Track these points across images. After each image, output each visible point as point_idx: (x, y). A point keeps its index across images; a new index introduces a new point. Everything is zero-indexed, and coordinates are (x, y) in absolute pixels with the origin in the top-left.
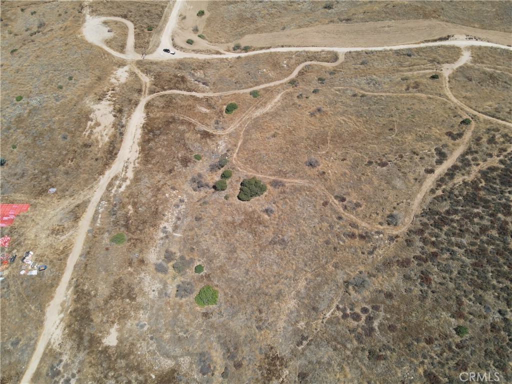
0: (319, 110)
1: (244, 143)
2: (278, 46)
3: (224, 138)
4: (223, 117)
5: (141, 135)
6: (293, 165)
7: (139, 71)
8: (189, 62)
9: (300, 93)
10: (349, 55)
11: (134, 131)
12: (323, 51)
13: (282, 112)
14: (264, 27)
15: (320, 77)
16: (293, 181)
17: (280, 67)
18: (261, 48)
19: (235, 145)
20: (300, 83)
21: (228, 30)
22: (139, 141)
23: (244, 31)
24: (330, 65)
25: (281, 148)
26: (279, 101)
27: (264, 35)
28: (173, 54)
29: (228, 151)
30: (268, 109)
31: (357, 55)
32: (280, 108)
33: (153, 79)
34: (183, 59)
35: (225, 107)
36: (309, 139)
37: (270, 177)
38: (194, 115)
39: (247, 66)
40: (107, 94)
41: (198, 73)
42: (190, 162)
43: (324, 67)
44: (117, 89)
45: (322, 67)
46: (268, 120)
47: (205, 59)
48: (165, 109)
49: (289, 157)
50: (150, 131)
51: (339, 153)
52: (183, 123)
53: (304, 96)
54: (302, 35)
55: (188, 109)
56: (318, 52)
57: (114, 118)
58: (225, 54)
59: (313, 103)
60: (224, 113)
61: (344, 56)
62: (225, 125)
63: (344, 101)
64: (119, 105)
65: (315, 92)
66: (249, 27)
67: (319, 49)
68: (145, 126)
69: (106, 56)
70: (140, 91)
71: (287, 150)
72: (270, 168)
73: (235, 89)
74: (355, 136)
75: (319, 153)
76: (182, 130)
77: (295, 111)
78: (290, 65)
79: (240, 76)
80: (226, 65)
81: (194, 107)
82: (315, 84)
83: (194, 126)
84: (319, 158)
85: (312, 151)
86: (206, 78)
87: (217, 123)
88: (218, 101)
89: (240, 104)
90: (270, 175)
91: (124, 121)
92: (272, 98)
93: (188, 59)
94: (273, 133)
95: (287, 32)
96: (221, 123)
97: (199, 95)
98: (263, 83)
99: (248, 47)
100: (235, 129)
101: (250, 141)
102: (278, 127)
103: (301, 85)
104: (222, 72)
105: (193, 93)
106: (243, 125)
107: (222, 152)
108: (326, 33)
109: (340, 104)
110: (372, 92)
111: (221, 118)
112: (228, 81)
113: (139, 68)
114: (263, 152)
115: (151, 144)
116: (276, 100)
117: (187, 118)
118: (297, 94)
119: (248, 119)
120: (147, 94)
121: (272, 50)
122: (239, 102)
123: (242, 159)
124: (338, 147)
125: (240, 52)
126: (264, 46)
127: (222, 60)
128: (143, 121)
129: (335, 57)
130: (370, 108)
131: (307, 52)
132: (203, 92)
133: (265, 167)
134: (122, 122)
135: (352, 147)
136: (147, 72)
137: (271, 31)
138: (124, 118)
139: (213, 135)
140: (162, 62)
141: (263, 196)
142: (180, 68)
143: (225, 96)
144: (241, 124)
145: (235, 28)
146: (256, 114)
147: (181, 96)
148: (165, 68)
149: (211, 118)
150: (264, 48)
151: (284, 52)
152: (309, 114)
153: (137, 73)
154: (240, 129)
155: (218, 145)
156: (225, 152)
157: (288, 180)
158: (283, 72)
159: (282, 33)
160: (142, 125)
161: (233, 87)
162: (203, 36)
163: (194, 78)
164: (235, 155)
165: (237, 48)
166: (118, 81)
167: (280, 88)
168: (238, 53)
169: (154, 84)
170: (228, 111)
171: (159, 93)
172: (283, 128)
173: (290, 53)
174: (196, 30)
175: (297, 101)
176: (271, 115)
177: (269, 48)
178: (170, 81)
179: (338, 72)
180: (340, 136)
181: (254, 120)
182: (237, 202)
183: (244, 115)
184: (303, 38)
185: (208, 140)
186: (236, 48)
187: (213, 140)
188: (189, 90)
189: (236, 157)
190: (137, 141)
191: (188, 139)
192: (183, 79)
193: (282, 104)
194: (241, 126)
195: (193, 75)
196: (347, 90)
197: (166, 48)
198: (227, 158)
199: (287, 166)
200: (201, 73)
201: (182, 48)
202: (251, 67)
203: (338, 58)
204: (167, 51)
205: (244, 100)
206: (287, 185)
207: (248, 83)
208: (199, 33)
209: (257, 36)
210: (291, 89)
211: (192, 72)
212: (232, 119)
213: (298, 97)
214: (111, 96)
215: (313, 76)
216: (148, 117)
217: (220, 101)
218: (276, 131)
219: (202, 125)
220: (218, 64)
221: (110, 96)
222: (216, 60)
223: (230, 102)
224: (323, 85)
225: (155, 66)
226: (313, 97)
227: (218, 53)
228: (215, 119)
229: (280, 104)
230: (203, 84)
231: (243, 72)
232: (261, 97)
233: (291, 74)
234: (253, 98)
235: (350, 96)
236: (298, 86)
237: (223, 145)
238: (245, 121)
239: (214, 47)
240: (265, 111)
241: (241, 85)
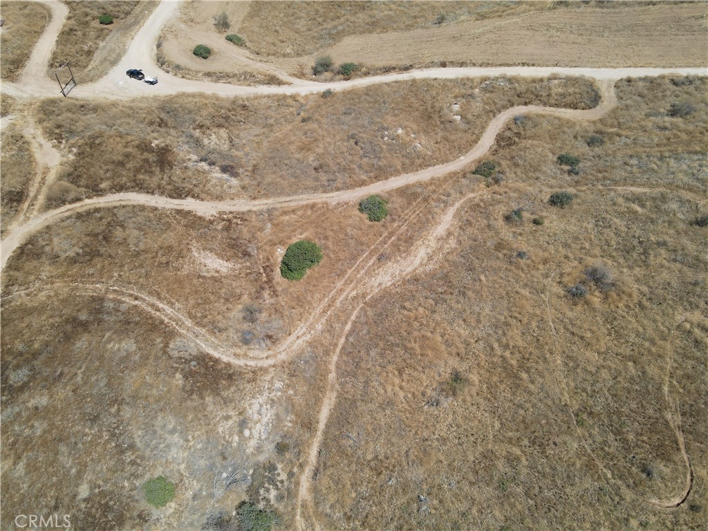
2: (432, 65)
3: (271, 382)
4: (274, 292)
7: (39, 132)
8: (191, 106)
9: (515, 206)
10: (626, 88)
12: (554, 77)
14: (390, 18)
15: (563, 152)
17: (442, 123)
18: (387, 70)
19: (309, 425)
20: (507, 171)
21: (301, 25)
23: (340, 28)
26: (449, 234)
27: (392, 35)
28: (152, 83)
29: (280, 446)
30: (417, 262)
33: (71, 157)
34: (176, 96)
35: (280, 252)
38: (177, 288)
39: (348, 119)
41: (214, 136)
43: (568, 121)
45: (562, 124)
47: (236, 97)
53: (526, 215)
54: (491, 36)
56: (541, 80)
58: (290, 84)
60: (277, 275)
61: (613, 90)
62: (277, 324)
65: (558, 201)
66: (353, 19)
67: (543, 72)
73: (315, 189)
76: (118, 356)
78: (469, 116)
79: (331, 149)
80: (292, 113)
81: (180, 255)
82: (554, 180)
83: (169, 335)
86: (234, 152)
87: (250, 314)
88: (261, 229)
89: (330, 244)
92: (424, 223)
93: (188, 96)
95: (450, 28)
96: (263, 317)
97: (204, 209)
98: (397, 173)
99: (352, 65)
100: (311, 344)
102: (461, 345)
103: (512, 180)
104: (278, 133)
106: (337, 326)
107: (259, 449)
108: (553, 32)
111: (266, 294)
112: (294, 161)
113: (40, 121)
116: (440, 230)
118: (502, 210)
119: (354, 298)
121: (417, 74)
125: (332, 80)
126: (393, 64)
127: (281, 100)
129: (591, 96)
131: (511, 80)
132: (220, 198)
136: (57, 134)
137: (409, 27)
140: (114, 105)
142: (162, 123)
143: (285, 213)
144: (330, 323)
145: (320, 20)
146: (379, 279)
147: (146, 211)
149: (232, 298)
150: (394, 69)
151: (451, 81)
153: (28, 137)
154: (326, 340)
155: (244, 423)
158: (453, 137)
159: (435, 30)
161: (310, 182)
162: (240, 39)
163: (197, 153)
165: (322, 68)
167: (447, 187)
168: (326, 81)
170: (288, 268)
171: (78, 204)
174: (223, 24)
175: (506, 233)
177: (407, 69)
178: (122, 164)
179: (611, 136)
181: (373, 303)
183: (339, 285)
184: (495, 42)
185: (209, 399)
186: (320, 69)
187: (226, 401)
188: (178, 193)
191: (135, 397)
192: (164, 158)
193: (460, 242)
194: (329, 329)
195: (198, 142)
196: (664, 198)
197: (133, 68)
200: (219, 138)
201: (178, 67)
202: (360, 122)
203: (599, 97)
204: (135, 74)
205: (342, 229)
207: (352, 170)
208: (230, 32)
209: (374, 38)
210: (480, 192)
211: (197, 133)
212: (300, 301)
213: (507, 218)
215: (540, 150)
217: (269, 228)
219: (197, 329)
220: (270, 112)
222: (265, 100)
223: (298, 235)
224: (576, 178)
225: (91, 118)
226: (554, 221)
227: (272, 80)
228: (245, 298)
230: (224, 169)
231: (338, 137)
232: (393, 220)
233: (476, 141)
234: (367, 222)
235: (683, 221)
236: (503, 183)
237: (265, 420)
238: (345, 312)
239: (263, 65)
240: (410, 269)
241: (332, 177)
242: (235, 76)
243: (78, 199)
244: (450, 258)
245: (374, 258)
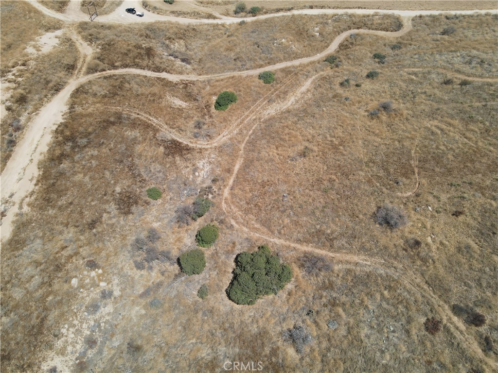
0: (385, 107)
1: (246, 166)
2: (304, 7)
3: (209, 154)
4: (211, 116)
5: (48, 145)
6: (345, 219)
7: (80, 38)
8: (163, 28)
9: (346, 78)
10: (418, 21)
11: (37, 138)
12: (376, 15)
13: (316, 110)
15: (377, 52)
16: (348, 257)
17: (308, 37)
18: (278, 10)
19: (229, 171)
20: (344, 61)
22: (42, 158)
24: (391, 36)
25: (319, 181)
26: (308, 90)
28: (141, 16)
29: (214, 181)
30: (290, 103)
31: (433, 21)
32: (310, 102)
33: (98, 50)
34: (155, 23)
35: (214, 98)
36: (374, 163)
37: (298, 246)
38: (159, 112)
39: (254, 35)
40: (10, 71)
41: (176, 44)
42: (136, 203)
43: (382, 38)
44: (32, 64)
45: (378, 38)
46: (290, 123)
47: (189, 24)
48: (106, 99)
49: (336, 202)
50: (67, 139)
51: (444, 197)
52: (134, 124)
53: (352, 82)
55: (150, 100)
56: (368, 16)
57: (6, 113)
58: (220, 19)
59: (372, 95)
60: (213, 109)
61: (410, 22)
62: (212, 130)
63: (429, 92)
64: (24, 89)
65: (371, 76)
67: (370, 12)
68: (60, 128)
69: (32, 14)
70: (71, 68)
71: (330, 186)
72: (296, 223)
73: (234, 70)
74: (472, 161)
75: (399, 194)
76: (131, 138)
77: (340, 108)
78: (324, 33)
79: (244, 50)
80: (221, 33)
81: (160, 97)
82: (370, 65)
83: (156, 131)
84: (402, 206)
85: (384, 190)
86: (189, 52)
87: (198, 126)
88: (204, 89)
89: (242, 94)
90: (298, 241)
91: (23, 119)
92: (297, 84)
93: (162, 23)
94: (301, 148)
96: (205, 127)
97: (173, 78)
98: (280, 61)
99: (257, 8)
100: (230, 139)
101: (256, 163)
102: (310, 137)
103: (346, 65)
104: (214, 43)
105: (164, 75)
106: (245, 132)
107: (203, 182)
109: (423, 96)
110: (481, 76)
111: (207, 117)
112: (223, 56)
113: (79, 33)
114: (283, 188)
115: (65, 165)
116: (303, 89)
117: (144, 116)
118: (340, 80)
119: (254, 120)
120: (82, 73)
121: (295, 12)
122: (240, 91)
123: (241, 200)
124: (438, 183)
125: (245, 17)
126: (282, 7)
127: (216, 26)
128: (60, 120)
129: (397, 23)
130: (485, 106)
131: (350, 16)
132: (181, 73)
133: (287, 221)
134: (19, 121)
135: (470, 184)
136: (91, 39)
138: (26, 114)
139: (188, 149)
140: (120, 26)
141: (283, 294)
142: (147, 36)
143: (217, 81)
144: (241, 130)
146: (268, 111)
147: (141, 77)
148: (123, 34)
149: (188, 117)
150: (282, 10)
151: (315, 16)
152: (366, 114)
153: (74, 40)
154: (239, 138)
155: (195, 169)
156: (208, 183)
157: (338, 256)
158: (314, 44)
160: (54, 128)
161: (231, 66)
163: (168, 52)
164: (226, 192)
165: (240, 11)
166: (38, 50)
167: (309, 68)
168: (242, 17)
169: (98, 58)
170: (219, 105)
171: (104, 73)
172: (320, 139)
173: (324, 16)
175: (340, 91)
176: (296, 115)
177: (289, 10)
178: (126, 54)
179: (405, 45)
180: (438, 159)
181: (265, 122)
182: (225, 305)
183: (246, 113)
186: (238, 10)
187: (186, 160)
188: (158, 69)
189: (229, 197)
190: (38, 158)
191: (140, 155)
192: (149, 52)
193: (314, 95)
194: (241, 133)
195: (167, 46)
196: (429, 73)
198: (210, 196)
199: (333, 221)
200: (180, 45)
201: (155, 8)
202: (261, 36)
203: (402, 25)
204: (131, 11)
205: (249, 87)
206: (336, 268)
207: (255, 60)
210: (328, 72)
211: (167, 42)
212: (225, 120)
213: (342, 84)
214: (17, 74)
215: (363, 52)
216: (70, 112)
217: (208, 88)
218: (307, 144)
220: (208, 33)
221: (14, 75)
222: (206, 26)
223: (225, 90)
224: (383, 65)
225: (107, 32)
226: (367, 85)
227: (210, 16)
228: (195, 118)
229: (310, 95)
230: (183, 60)
231: (248, 44)
232: (278, 83)
233: (327, 47)
234: (264, 84)
235: (438, 83)
236: (340, 67)
237: (206, 170)
238: (249, 125)
239: (205, 8)
240: (285, 107)
241: (244, 63)
242: (188, 13)
243: (104, 70)
244: (308, 102)
245: (266, 101)
